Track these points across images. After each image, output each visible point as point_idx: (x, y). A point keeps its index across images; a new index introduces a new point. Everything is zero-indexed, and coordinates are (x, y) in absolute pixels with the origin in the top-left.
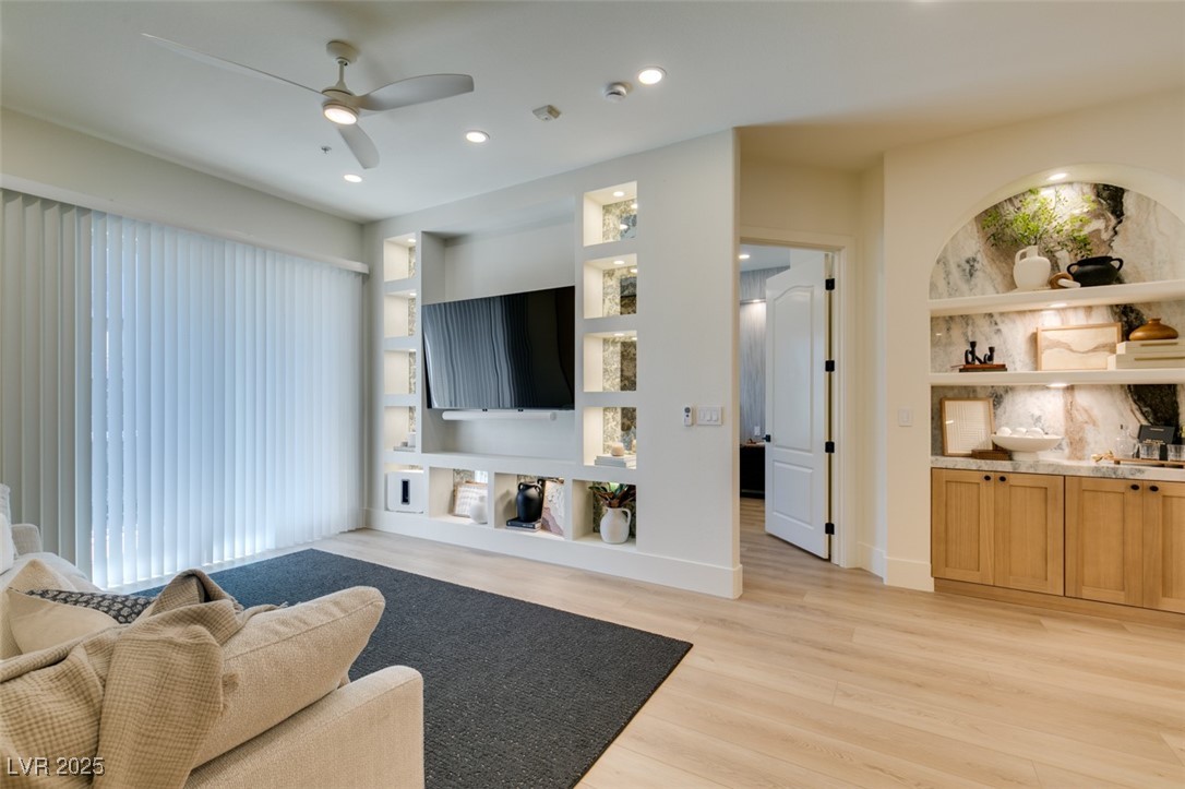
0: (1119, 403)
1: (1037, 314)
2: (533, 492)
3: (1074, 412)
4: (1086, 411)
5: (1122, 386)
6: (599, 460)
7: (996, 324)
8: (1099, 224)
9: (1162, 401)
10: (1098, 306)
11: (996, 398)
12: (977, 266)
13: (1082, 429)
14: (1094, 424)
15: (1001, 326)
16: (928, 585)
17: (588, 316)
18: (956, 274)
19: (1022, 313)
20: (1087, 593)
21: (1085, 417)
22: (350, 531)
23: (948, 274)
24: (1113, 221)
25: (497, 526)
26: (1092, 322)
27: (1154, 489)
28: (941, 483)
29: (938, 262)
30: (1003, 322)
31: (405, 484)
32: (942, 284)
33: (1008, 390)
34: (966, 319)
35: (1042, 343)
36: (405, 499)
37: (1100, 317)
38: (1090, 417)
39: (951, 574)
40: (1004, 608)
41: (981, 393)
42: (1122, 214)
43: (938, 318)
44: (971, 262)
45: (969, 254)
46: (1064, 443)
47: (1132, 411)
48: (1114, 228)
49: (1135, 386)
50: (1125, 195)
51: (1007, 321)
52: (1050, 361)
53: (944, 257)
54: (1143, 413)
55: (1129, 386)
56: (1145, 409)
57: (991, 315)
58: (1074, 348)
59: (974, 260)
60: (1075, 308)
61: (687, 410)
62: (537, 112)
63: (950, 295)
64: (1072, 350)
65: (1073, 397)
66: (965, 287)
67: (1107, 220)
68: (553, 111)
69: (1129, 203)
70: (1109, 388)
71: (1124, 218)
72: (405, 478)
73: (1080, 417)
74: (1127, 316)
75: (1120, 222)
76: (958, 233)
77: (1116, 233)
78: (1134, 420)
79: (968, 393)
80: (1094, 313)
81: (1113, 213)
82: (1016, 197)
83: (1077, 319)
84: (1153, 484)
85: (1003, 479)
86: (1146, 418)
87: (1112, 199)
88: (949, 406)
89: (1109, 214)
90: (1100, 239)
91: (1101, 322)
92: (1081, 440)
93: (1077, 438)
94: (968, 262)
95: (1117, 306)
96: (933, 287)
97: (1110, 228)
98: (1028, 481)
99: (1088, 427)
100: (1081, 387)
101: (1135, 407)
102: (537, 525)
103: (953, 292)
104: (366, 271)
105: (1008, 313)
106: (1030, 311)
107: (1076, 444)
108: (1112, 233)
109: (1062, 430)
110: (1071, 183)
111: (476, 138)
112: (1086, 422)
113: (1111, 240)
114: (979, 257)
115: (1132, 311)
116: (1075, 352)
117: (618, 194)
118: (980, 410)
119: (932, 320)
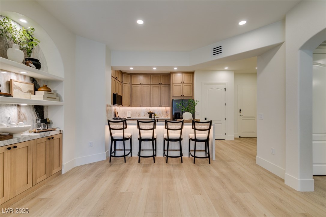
0: (32, 112)
3: (21, 116)
4: (24, 115)
5: (33, 106)
9: (41, 111)
10: (27, 76)
21: (24, 117)
26: (25, 81)
27: (53, 138)
35: (13, 86)
37: (28, 80)
38: (25, 117)
47: (35, 114)
49: (36, 106)
54: (37, 115)
56: (38, 114)
58: (22, 90)
65: (20, 109)
70: (30, 106)
74: (34, 82)
75: (32, 49)
78: (35, 117)
80: (26, 78)
83: (21, 79)
85: (15, 147)
86: (38, 117)
91: (28, 82)
95: (32, 77)
99: (24, 121)
101: (35, 113)
112: (24, 119)
115: (35, 80)
116: (22, 92)
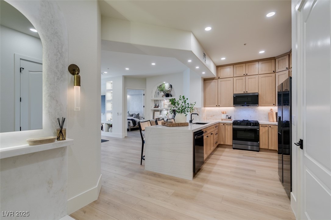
6: (109, 120)
8: (170, 89)
11: (161, 111)
15: (162, 102)
17: (107, 99)
18: (157, 94)
19: (163, 100)
33: (162, 110)
42: (172, 88)
44: (158, 92)
53: (156, 92)
57: (160, 100)
61: (117, 113)
79: (158, 111)
80: (169, 100)
82: (162, 84)
87: (171, 86)
88: (155, 112)
91: (169, 102)
93: (168, 117)
96: (155, 96)
103: (157, 97)
110: (167, 83)
112: (169, 115)
113: (171, 91)
117: (112, 82)
118: (159, 113)
119: (155, 100)
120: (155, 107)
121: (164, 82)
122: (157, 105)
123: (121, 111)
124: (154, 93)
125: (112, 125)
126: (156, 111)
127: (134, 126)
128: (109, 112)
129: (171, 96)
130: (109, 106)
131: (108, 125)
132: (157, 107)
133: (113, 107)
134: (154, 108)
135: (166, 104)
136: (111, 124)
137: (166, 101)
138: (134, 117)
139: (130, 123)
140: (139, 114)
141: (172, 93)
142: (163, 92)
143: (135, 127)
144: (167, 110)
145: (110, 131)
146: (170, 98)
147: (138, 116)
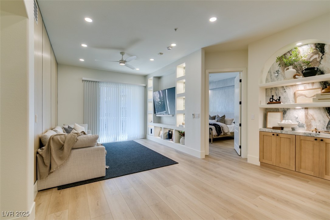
0: (323, 113)
1: (297, 86)
2: (170, 132)
3: (308, 116)
5: (324, 108)
6: (180, 126)
7: (285, 89)
8: (316, 56)
10: (316, 82)
11: (284, 112)
12: (279, 72)
13: (310, 121)
14: (314, 120)
15: (286, 90)
16: (258, 164)
17: (178, 93)
18: (274, 75)
19: (292, 86)
20: (302, 171)
22: (142, 138)
23: (271, 75)
24: (321, 54)
25: (164, 139)
26: (314, 87)
27: (322, 140)
28: (263, 136)
29: (268, 72)
30: (287, 89)
31: (151, 129)
32: (269, 78)
33: (288, 109)
34: (276, 88)
35: (297, 95)
36: (151, 133)
37: (317, 86)
38: (313, 117)
39: (264, 161)
40: (275, 172)
41: (280, 110)
42: (324, 52)
43: (268, 88)
45: (277, 69)
46: (305, 126)
47: (327, 116)
48: (321, 57)
49: (328, 108)
50: (325, 46)
51: (288, 88)
52: (300, 100)
53: (270, 71)
55: (326, 108)
57: (283, 87)
59: (278, 71)
60: (309, 83)
61: (193, 114)
62: (158, 54)
63: (272, 82)
64: (306, 97)
65: (308, 111)
66: (276, 79)
67: (319, 55)
68: (161, 54)
69: (326, 48)
70: (319, 108)
71: (325, 53)
72: (151, 128)
73: (310, 118)
74: (325, 85)
75: (323, 55)
76: (274, 64)
77: (322, 58)
79: (276, 110)
80: (315, 85)
81: (321, 52)
82: (290, 51)
83: (309, 87)
84: (322, 139)
85: (277, 135)
87: (321, 48)
88: (269, 114)
89: (320, 53)
90: (316, 61)
91: (317, 87)
92: (310, 125)
93: (309, 124)
94: (277, 72)
95: (322, 82)
96: (266, 80)
97: (320, 57)
98: (285, 136)
99: (313, 121)
100: (310, 108)
102: (171, 139)
103: (273, 80)
104: (145, 86)
105: (288, 86)
106: (295, 85)
107: (309, 126)
108: (321, 59)
109: (304, 121)
110: (307, 44)
111: (152, 60)
112: (312, 119)
113: (320, 61)
114: (280, 70)
115: (327, 83)
116: (307, 97)
117: (184, 65)
118: (279, 115)
119: (266, 89)
120: (271, 103)
121: (299, 44)
122: (275, 98)
123: (198, 111)
124: (265, 75)
125: (184, 133)
126: (270, 112)
127: (218, 135)
128: (181, 112)
129: (322, 73)
130: (180, 103)
131: (179, 132)
132: (274, 103)
133: (186, 105)
134: (269, 103)
135: (301, 95)
136: (183, 131)
137: (301, 88)
138: (216, 120)
139: (212, 130)
140: (224, 116)
141: (323, 66)
142: (295, 67)
143: (220, 137)
144: (306, 108)
145: (182, 142)
146: (318, 78)
147: (223, 119)
